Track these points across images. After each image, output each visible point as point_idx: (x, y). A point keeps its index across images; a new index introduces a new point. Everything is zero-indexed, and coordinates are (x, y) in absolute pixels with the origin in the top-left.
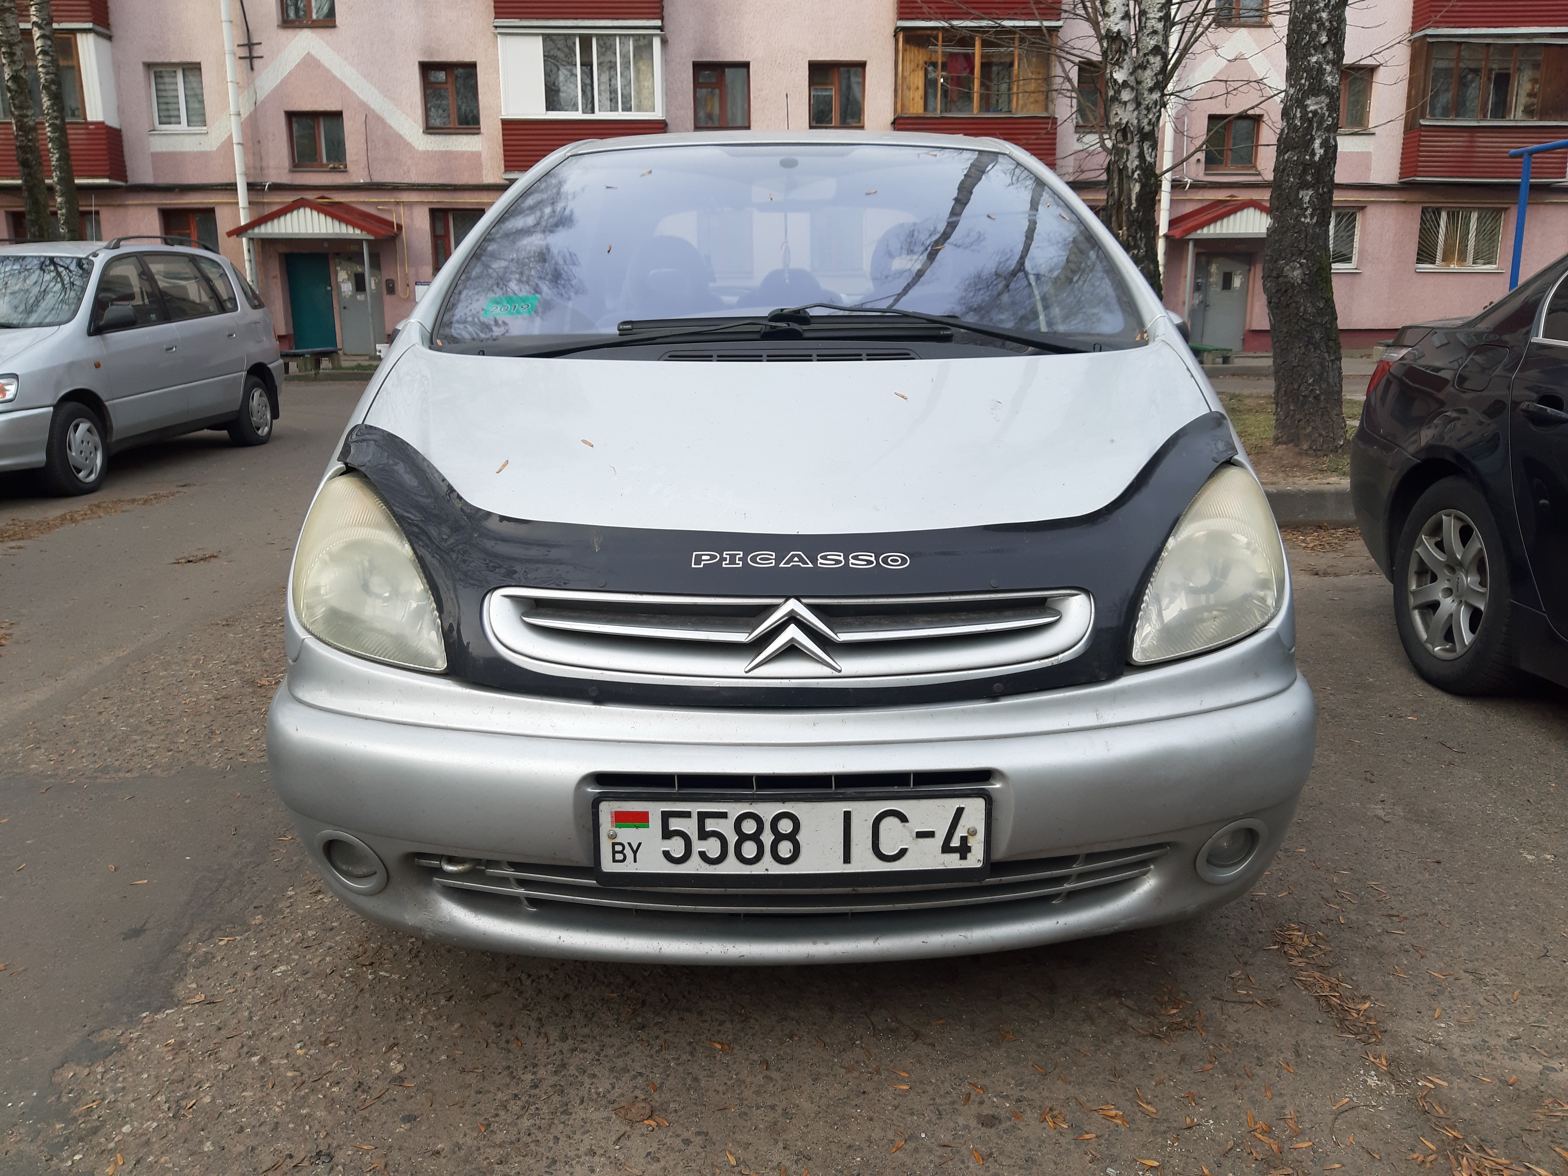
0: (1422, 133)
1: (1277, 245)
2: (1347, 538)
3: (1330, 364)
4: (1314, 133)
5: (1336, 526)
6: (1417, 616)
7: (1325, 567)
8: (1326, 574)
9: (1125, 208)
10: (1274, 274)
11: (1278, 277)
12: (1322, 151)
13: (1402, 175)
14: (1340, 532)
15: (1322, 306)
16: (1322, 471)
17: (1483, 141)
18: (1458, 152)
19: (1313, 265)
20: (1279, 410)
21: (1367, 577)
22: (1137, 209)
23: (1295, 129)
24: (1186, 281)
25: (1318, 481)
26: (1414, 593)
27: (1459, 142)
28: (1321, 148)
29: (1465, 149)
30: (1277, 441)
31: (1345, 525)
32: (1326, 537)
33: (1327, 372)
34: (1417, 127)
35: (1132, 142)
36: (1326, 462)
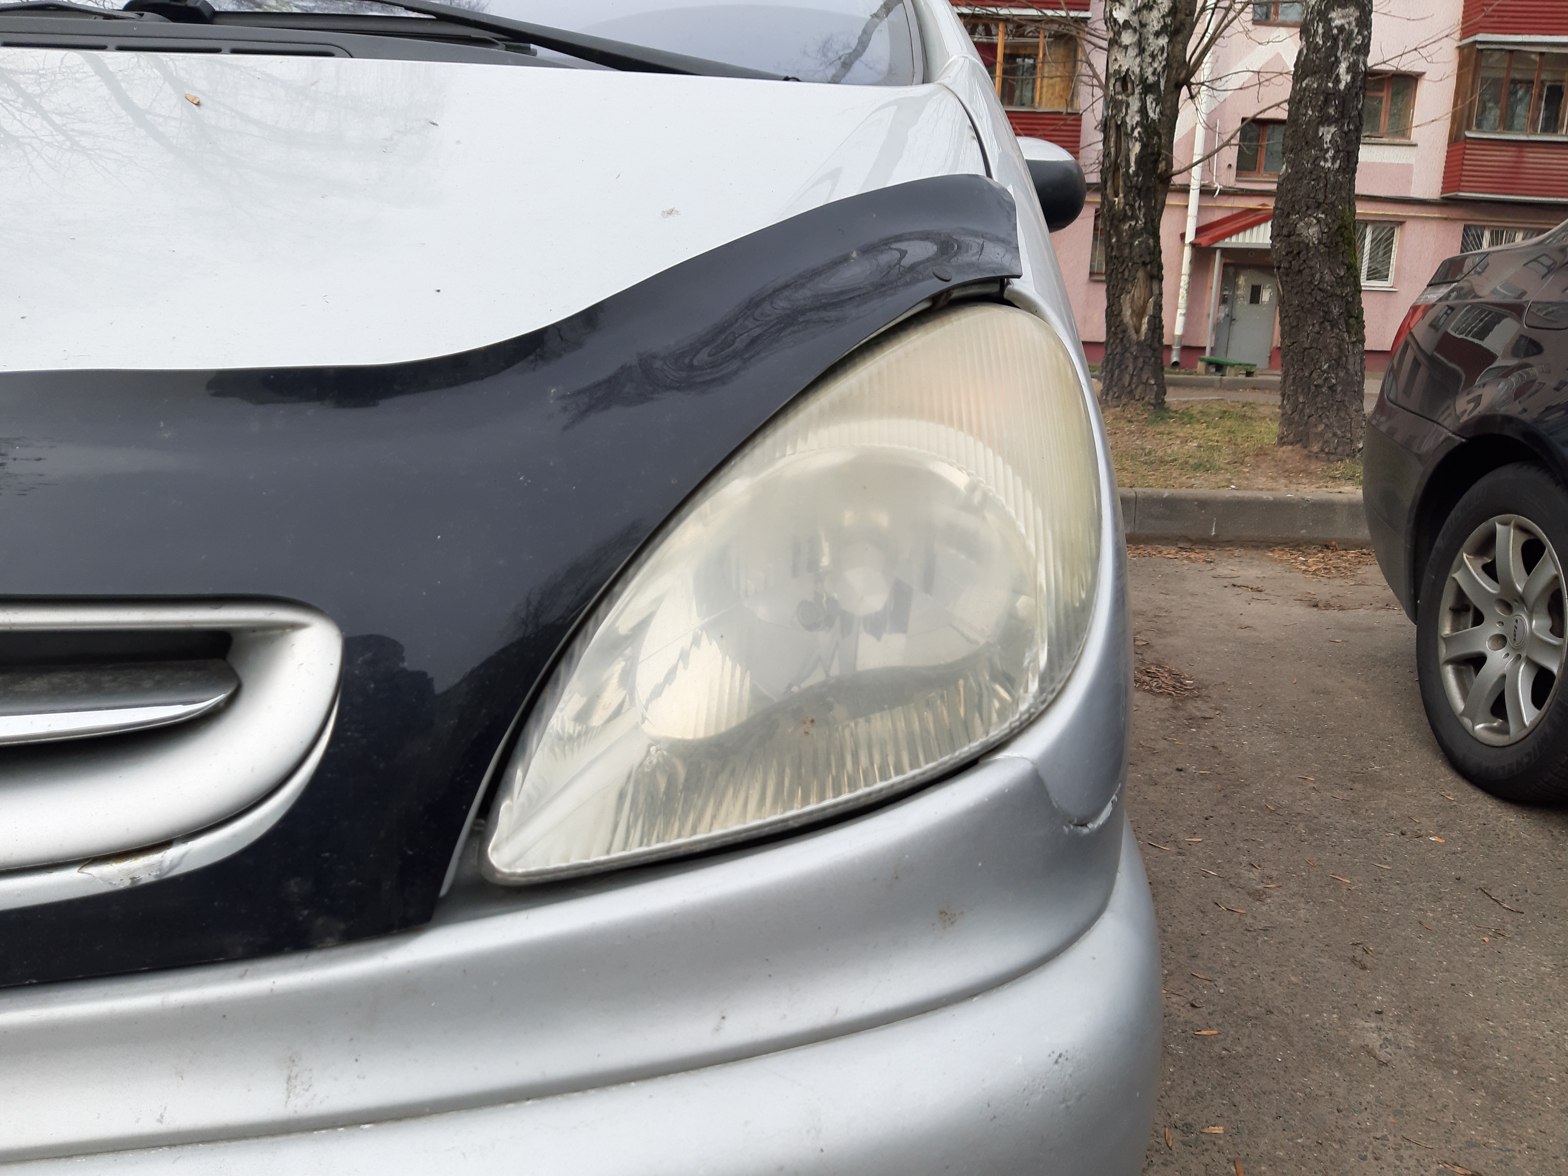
0: (1468, 146)
1: (1290, 196)
2: (1359, 562)
3: (1350, 347)
4: (1339, 54)
5: (1348, 545)
6: (1449, 674)
7: (1328, 597)
8: (1328, 606)
9: (1122, 170)
10: (1285, 231)
11: (1289, 236)
12: (1349, 78)
13: (1444, 189)
14: (1352, 554)
15: (1342, 274)
16: (1334, 478)
17: (1531, 157)
18: (1503, 167)
19: (1334, 221)
20: (1285, 402)
21: (1383, 612)
22: (1136, 173)
23: (1316, 49)
24: (1211, 293)
25: (1329, 490)
26: (1447, 640)
27: (1507, 156)
28: (1347, 73)
29: (1512, 164)
30: (1282, 441)
31: (1358, 545)
32: (1333, 558)
33: (1347, 357)
34: (1462, 138)
35: (1133, 94)
36: (1340, 467)
